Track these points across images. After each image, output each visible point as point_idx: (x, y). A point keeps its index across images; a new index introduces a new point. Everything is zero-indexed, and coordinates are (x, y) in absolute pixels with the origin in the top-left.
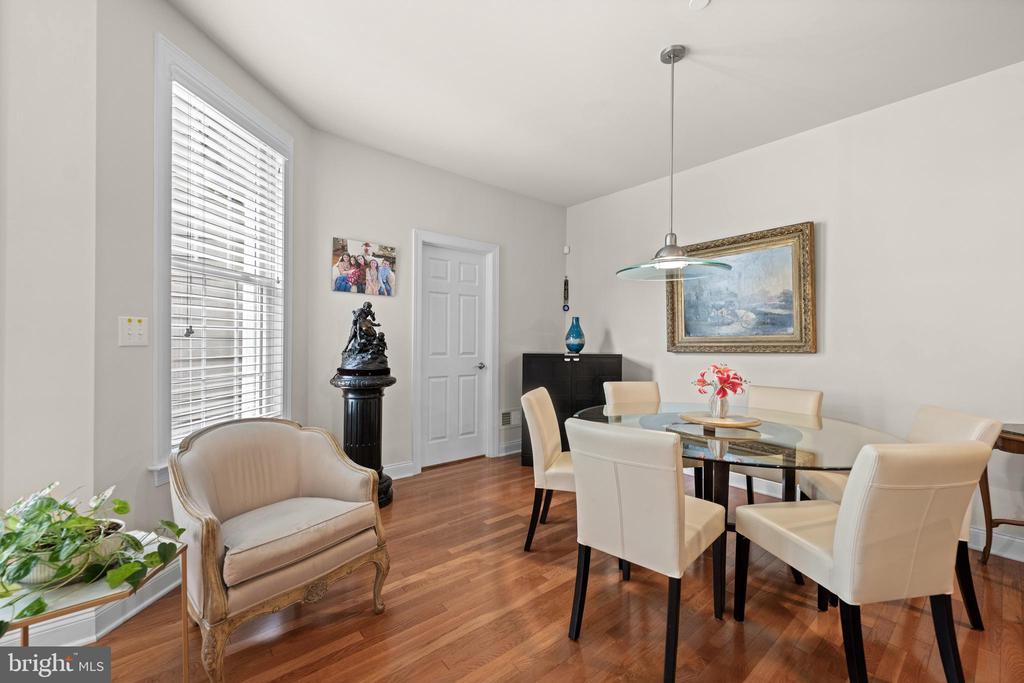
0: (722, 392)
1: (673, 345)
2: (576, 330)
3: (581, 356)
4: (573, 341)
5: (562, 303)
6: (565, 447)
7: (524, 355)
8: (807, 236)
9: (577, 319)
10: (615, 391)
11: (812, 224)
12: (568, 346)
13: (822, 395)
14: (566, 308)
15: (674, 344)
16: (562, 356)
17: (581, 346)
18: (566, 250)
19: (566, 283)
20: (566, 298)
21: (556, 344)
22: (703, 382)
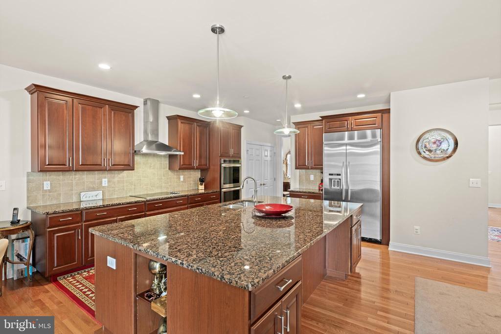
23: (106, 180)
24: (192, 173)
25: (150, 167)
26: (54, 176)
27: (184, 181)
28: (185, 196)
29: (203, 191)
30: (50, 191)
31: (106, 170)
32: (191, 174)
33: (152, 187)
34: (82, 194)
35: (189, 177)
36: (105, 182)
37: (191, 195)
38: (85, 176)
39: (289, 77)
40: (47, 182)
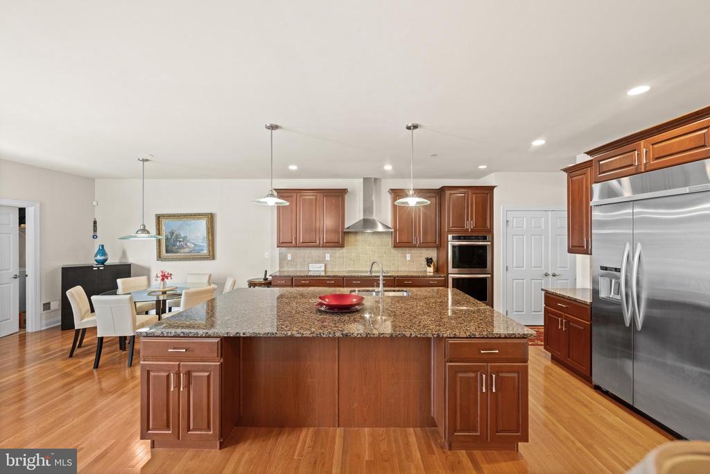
0: (163, 280)
2: (102, 251)
3: (105, 266)
4: (99, 258)
5: (92, 233)
6: (93, 310)
7: (63, 268)
8: (211, 218)
9: (103, 246)
10: (123, 283)
11: (212, 214)
12: (96, 261)
13: (210, 275)
14: (95, 237)
15: (160, 257)
16: (93, 267)
17: (106, 260)
18: (95, 203)
19: (95, 223)
20: (95, 230)
21: (88, 259)
22: (157, 276)
23: (329, 255)
24: (423, 251)
25: (370, 244)
26: (293, 250)
27: (412, 260)
28: (392, 276)
29: (432, 274)
30: (291, 261)
31: (319, 247)
32: (422, 253)
34: (310, 265)
35: (419, 257)
36: (328, 257)
37: (398, 277)
38: (313, 251)
39: (415, 127)
40: (289, 254)
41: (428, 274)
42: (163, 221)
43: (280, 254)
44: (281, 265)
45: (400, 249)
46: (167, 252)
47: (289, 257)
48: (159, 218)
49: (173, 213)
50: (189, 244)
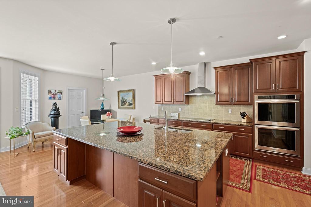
1: (119, 108)
2: (102, 105)
3: (102, 110)
4: (102, 107)
7: (91, 110)
8: (134, 91)
9: (103, 103)
10: (103, 116)
11: (134, 89)
17: (104, 108)
18: (104, 88)
23: (181, 108)
25: (204, 102)
26: (164, 106)
27: (232, 113)
29: (246, 124)
30: (163, 111)
32: (237, 109)
33: (205, 115)
34: (172, 113)
35: (236, 111)
36: (180, 110)
40: (162, 107)
41: (243, 124)
42: (120, 94)
43: (159, 108)
44: (159, 113)
45: (223, 106)
46: (121, 106)
47: (162, 109)
48: (119, 92)
49: (122, 90)
50: (127, 102)
